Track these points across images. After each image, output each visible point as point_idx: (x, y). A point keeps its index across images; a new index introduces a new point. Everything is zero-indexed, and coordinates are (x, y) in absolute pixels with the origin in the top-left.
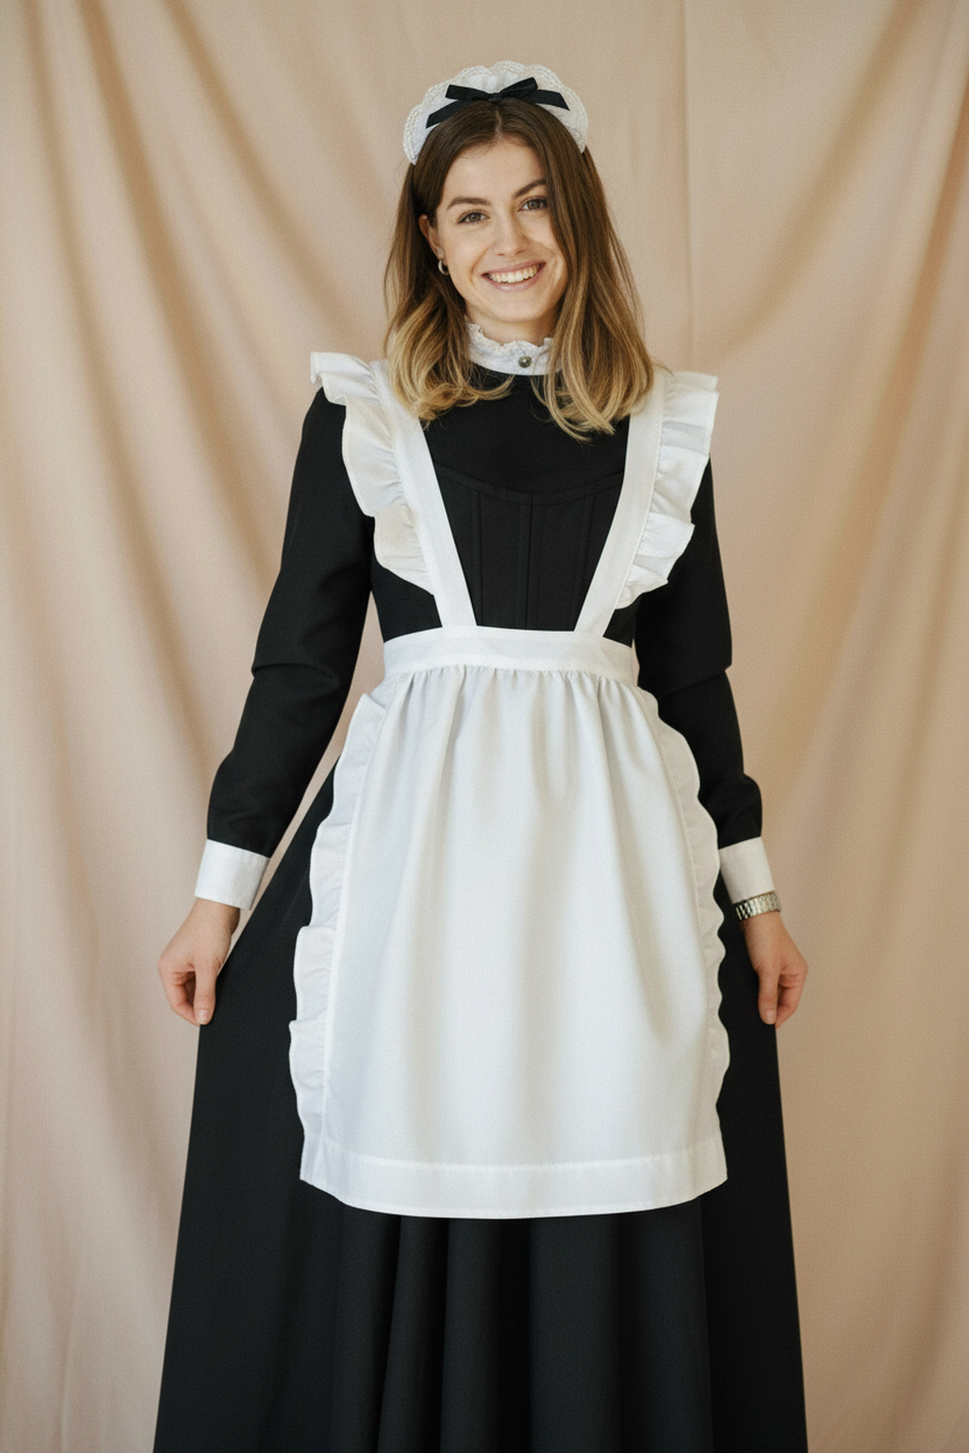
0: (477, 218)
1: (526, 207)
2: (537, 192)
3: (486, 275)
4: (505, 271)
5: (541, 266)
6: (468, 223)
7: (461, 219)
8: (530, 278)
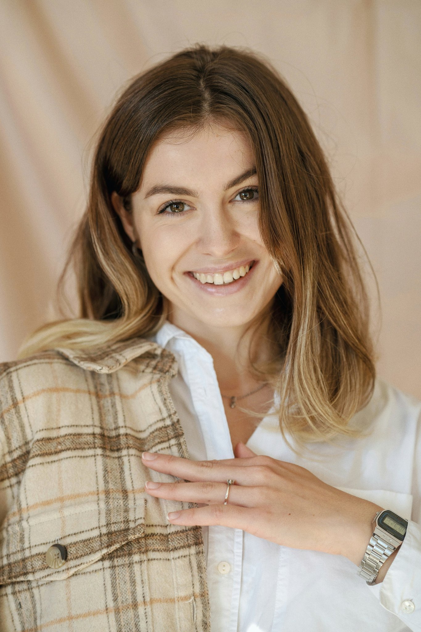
0: (180, 208)
1: (238, 198)
2: (251, 181)
3: (190, 274)
4: (214, 271)
5: (253, 265)
6: (169, 213)
7: (160, 209)
8: (241, 277)
